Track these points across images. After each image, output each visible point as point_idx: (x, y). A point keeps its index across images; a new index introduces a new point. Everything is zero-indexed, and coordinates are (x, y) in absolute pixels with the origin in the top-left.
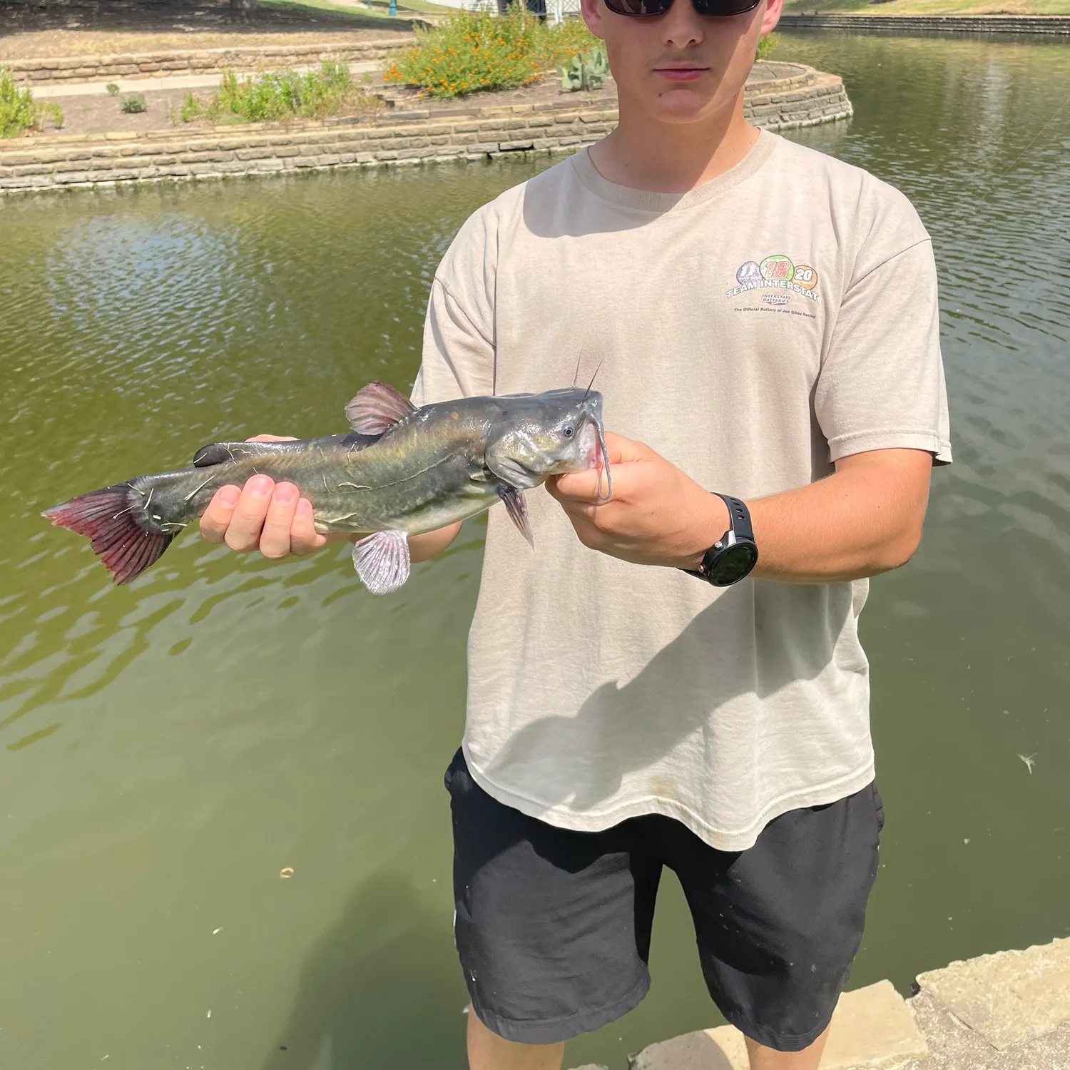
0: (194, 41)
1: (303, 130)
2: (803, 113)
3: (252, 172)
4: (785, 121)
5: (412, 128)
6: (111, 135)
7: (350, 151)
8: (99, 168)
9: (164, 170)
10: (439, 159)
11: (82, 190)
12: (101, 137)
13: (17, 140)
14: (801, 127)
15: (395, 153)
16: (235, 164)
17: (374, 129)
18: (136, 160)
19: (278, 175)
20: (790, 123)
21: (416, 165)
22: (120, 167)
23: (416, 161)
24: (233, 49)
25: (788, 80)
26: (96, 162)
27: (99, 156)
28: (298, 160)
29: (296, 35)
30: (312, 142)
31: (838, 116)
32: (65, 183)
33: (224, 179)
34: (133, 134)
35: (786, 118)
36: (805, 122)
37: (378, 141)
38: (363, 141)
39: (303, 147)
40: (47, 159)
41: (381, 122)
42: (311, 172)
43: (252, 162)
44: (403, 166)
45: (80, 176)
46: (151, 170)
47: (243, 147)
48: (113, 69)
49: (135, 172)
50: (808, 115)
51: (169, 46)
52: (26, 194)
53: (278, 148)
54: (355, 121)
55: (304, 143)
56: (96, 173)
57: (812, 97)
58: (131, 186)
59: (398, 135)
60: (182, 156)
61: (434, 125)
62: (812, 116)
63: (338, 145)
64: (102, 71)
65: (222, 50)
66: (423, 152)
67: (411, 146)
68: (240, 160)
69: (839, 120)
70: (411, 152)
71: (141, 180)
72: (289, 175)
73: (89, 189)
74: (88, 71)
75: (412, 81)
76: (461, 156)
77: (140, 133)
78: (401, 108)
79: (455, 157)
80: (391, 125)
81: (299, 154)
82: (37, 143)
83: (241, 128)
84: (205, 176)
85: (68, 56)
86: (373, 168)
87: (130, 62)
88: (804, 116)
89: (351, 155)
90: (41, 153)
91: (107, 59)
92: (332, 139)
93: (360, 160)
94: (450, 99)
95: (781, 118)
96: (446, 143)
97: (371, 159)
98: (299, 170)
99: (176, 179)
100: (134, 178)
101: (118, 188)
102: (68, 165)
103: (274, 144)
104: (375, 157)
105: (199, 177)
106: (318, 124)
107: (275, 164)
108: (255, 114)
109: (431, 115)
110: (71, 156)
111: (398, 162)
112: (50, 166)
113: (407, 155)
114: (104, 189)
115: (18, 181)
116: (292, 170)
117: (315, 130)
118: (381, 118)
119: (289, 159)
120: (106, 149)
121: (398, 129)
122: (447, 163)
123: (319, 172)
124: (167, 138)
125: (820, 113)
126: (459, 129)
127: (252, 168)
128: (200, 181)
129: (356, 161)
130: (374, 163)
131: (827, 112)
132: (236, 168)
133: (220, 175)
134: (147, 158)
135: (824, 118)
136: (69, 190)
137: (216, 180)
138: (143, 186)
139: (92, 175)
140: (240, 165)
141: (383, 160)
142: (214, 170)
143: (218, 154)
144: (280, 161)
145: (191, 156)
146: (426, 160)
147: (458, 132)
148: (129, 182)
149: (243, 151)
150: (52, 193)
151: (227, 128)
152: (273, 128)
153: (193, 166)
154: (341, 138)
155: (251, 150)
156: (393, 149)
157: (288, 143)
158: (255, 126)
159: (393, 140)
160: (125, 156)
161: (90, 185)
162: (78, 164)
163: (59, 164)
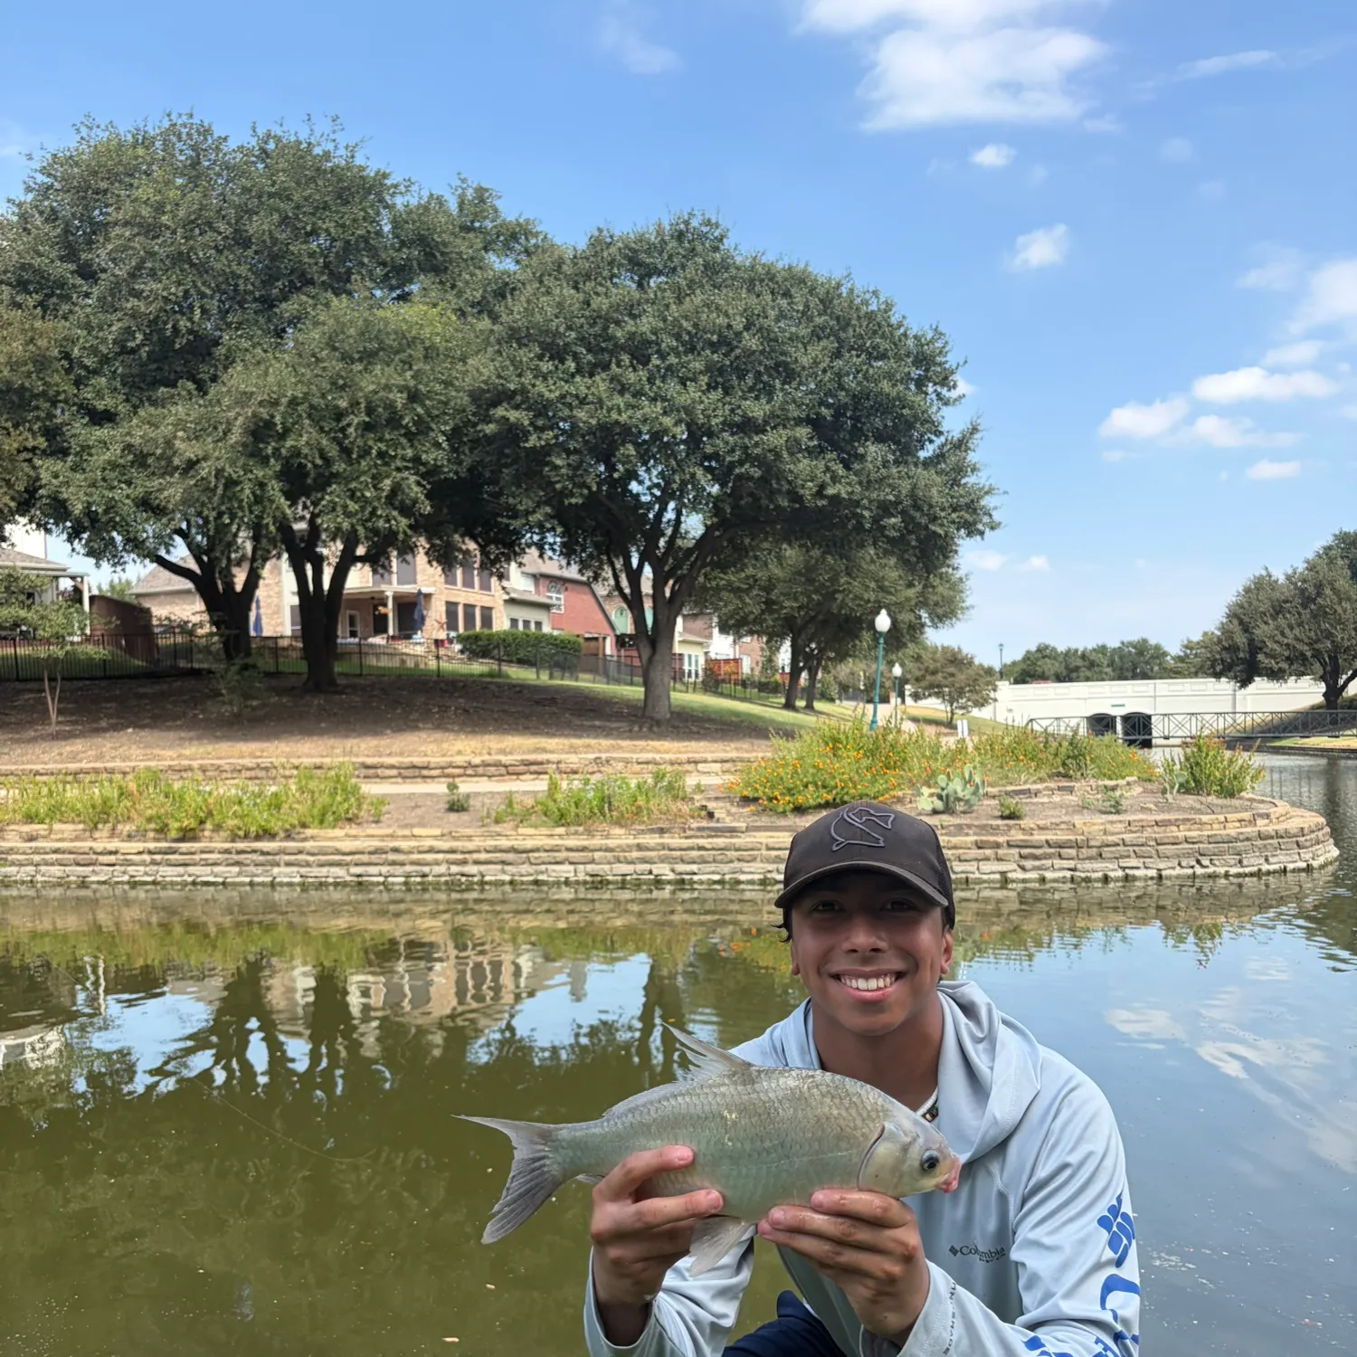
0: (571, 747)
1: (607, 837)
2: (1232, 859)
3: (541, 877)
4: (1203, 866)
5: (721, 842)
6: (417, 831)
7: (646, 862)
8: (394, 863)
9: (454, 869)
10: (743, 877)
11: (372, 884)
12: (407, 832)
13: (329, 831)
14: (1227, 875)
15: (694, 868)
16: (525, 868)
17: (683, 841)
18: (429, 857)
19: (567, 882)
20: (1211, 870)
21: (715, 882)
22: (413, 863)
23: (717, 877)
24: (604, 756)
25: (1221, 818)
26: (392, 857)
27: (396, 850)
28: (590, 868)
29: (685, 744)
30: (608, 850)
31: (1290, 866)
32: (359, 876)
33: (511, 883)
34: (437, 832)
35: (1205, 862)
36: (1233, 871)
37: (678, 853)
38: (662, 852)
39: (597, 855)
40: (347, 850)
41: (691, 833)
42: (601, 882)
43: (543, 867)
44: (701, 882)
45: (373, 870)
46: (442, 869)
47: (537, 850)
48: (480, 770)
49: (426, 869)
50: (1240, 862)
51: (544, 750)
52: (321, 884)
53: (571, 854)
54: (662, 831)
55: (600, 850)
56: (388, 868)
57: (1248, 839)
58: (419, 883)
59: (701, 848)
60: (475, 856)
61: (748, 840)
62: (1245, 862)
63: (635, 854)
64: (470, 772)
65: (592, 756)
66: (726, 868)
67: (714, 861)
68: (531, 864)
69: (1294, 871)
70: (712, 867)
71: (430, 878)
72: (577, 882)
73: (378, 884)
74: (457, 771)
75: (748, 793)
76: (769, 876)
77: (445, 831)
78: (718, 821)
79: (762, 877)
80: (697, 837)
81: (592, 861)
82: (347, 835)
83: (544, 831)
84: (493, 878)
85: (444, 756)
86: (669, 882)
87: (498, 764)
88: (1233, 862)
89: (647, 867)
90: (347, 845)
91: (477, 760)
92: (629, 848)
93: (655, 872)
94: (784, 813)
95: (1198, 862)
96: (754, 859)
97: (668, 872)
98: (588, 878)
99: (464, 879)
100: (424, 876)
101: (406, 883)
102: (365, 858)
103: (569, 849)
104: (673, 871)
105: (487, 878)
106: (622, 831)
107: (566, 871)
108: (562, 819)
109: (748, 829)
110: (372, 849)
111: (696, 878)
112: (348, 858)
113: (708, 870)
114: (393, 884)
115: (316, 871)
116: (581, 877)
117: (620, 837)
118: (690, 829)
119: (581, 867)
120: (404, 845)
121: (702, 842)
122: (751, 882)
123: (609, 882)
124: (469, 838)
125: (1262, 861)
126: (771, 845)
127: (542, 873)
128: (486, 883)
129: (650, 872)
130: (671, 876)
131: (1271, 860)
132: (525, 871)
133: (507, 878)
134: (440, 856)
135: (1265, 867)
136: (360, 884)
137: (503, 883)
138: (430, 884)
139: (384, 869)
140: (531, 869)
141: (681, 874)
142: (504, 872)
143: (510, 857)
144: (571, 868)
145: (483, 856)
146: (727, 877)
147: (769, 849)
148: (418, 879)
149: (536, 855)
150: (345, 884)
151: (531, 831)
152: (576, 833)
153: (483, 868)
154: (640, 847)
155: (545, 854)
156: (694, 863)
157: (584, 849)
158: (561, 830)
159: (695, 853)
160: (420, 852)
161: (381, 879)
162: (374, 858)
163: (357, 857)
